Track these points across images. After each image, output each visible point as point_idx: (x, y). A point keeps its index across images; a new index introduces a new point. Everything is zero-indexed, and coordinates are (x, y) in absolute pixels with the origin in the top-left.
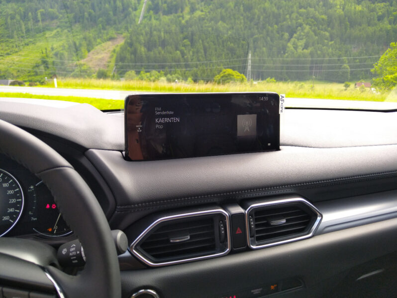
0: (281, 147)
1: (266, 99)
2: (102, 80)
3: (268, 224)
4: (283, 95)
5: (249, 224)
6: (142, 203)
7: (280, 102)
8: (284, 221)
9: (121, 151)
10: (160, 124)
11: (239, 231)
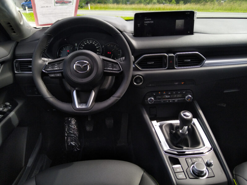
0: (194, 34)
1: (189, 13)
2: (115, 4)
3: (183, 61)
4: (196, 12)
5: (175, 60)
6: (139, 50)
7: (195, 14)
8: (190, 60)
9: (132, 34)
10: (146, 23)
11: (171, 62)
